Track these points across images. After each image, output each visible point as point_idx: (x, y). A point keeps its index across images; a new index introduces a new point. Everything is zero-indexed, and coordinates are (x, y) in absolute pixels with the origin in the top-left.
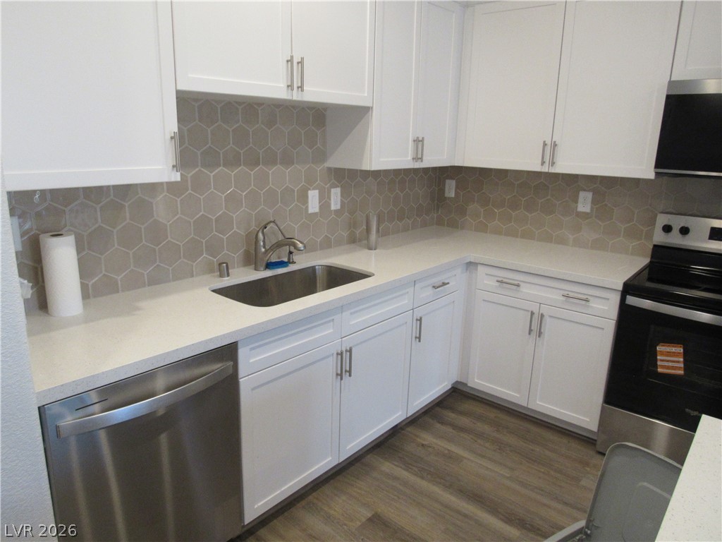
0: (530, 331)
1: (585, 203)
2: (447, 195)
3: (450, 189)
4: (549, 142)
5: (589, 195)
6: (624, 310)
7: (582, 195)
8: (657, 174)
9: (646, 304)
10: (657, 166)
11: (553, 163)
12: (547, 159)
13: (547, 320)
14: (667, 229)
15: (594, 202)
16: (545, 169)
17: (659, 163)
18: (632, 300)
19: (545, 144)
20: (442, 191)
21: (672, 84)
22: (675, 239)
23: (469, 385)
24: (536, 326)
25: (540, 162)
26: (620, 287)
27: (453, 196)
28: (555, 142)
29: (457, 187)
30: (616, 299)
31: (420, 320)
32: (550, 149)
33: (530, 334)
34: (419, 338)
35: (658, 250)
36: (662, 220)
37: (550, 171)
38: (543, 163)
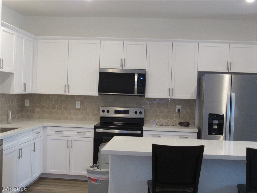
0: (68, 147)
1: (78, 105)
2: (26, 105)
3: (27, 103)
4: (66, 85)
5: (79, 102)
6: (96, 134)
7: (77, 102)
8: (99, 94)
9: (101, 130)
10: (99, 92)
11: (68, 92)
12: (66, 91)
13: (73, 142)
14: (103, 111)
15: (81, 105)
16: (66, 94)
17: (100, 91)
18: (97, 130)
19: (65, 86)
20: (24, 104)
21: (100, 69)
22: (106, 115)
23: (47, 173)
24: (70, 145)
25: (64, 91)
26: (94, 127)
27: (29, 106)
28: (68, 85)
29: (30, 102)
30: (92, 131)
31: (34, 144)
32: (67, 87)
33: (68, 148)
34: (34, 150)
35: (102, 118)
36: (102, 109)
37: (67, 94)
38: (65, 92)
